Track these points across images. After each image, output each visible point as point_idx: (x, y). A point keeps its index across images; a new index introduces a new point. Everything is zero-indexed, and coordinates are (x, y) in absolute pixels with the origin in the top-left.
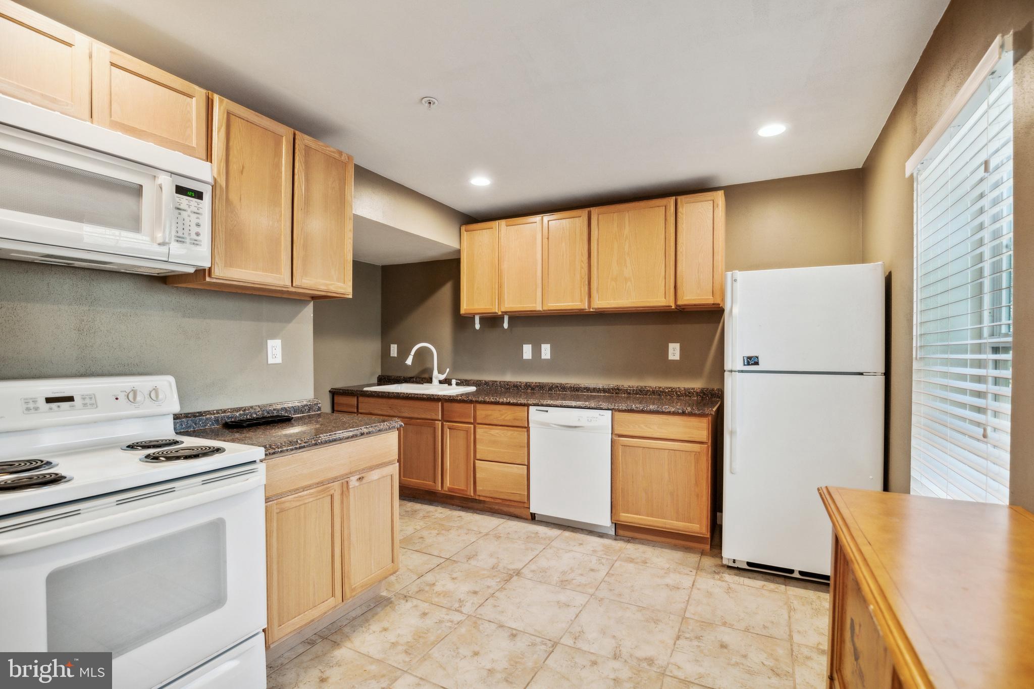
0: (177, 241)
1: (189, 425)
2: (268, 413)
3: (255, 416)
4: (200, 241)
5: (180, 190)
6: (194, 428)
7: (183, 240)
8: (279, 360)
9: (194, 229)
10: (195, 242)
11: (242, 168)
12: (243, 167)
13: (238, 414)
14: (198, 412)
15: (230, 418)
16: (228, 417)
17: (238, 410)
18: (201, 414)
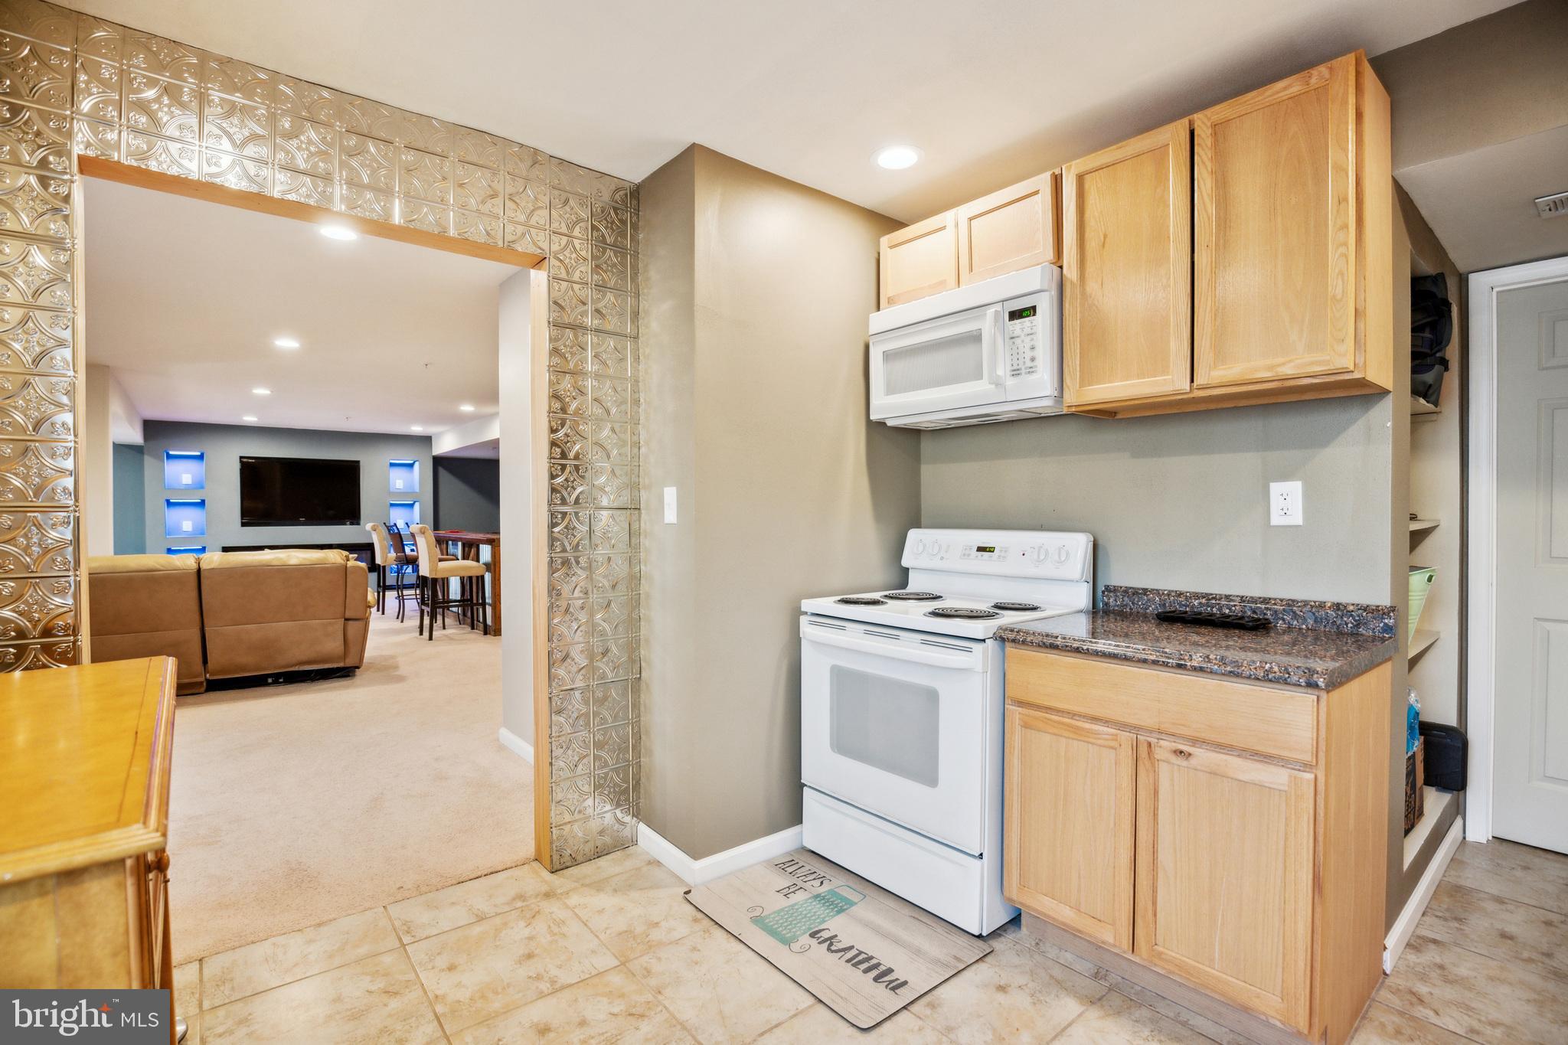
0: (1013, 375)
1: (1125, 603)
2: (1254, 612)
3: (1227, 611)
4: (1036, 366)
5: (1015, 315)
6: (1131, 609)
7: (1018, 372)
8: (1297, 518)
9: (1029, 354)
10: (1031, 370)
11: (1102, 239)
12: (1105, 236)
13: (1196, 603)
14: (1143, 589)
15: (1184, 605)
16: (1180, 604)
17: (1197, 596)
18: (1145, 591)
